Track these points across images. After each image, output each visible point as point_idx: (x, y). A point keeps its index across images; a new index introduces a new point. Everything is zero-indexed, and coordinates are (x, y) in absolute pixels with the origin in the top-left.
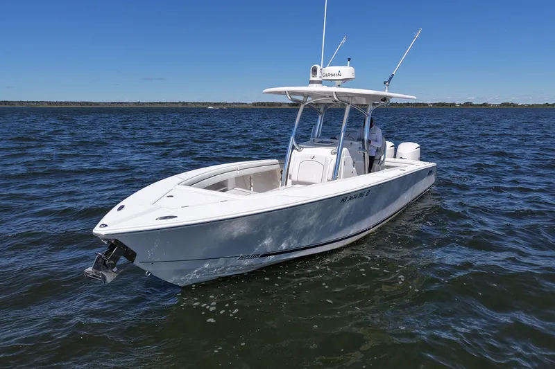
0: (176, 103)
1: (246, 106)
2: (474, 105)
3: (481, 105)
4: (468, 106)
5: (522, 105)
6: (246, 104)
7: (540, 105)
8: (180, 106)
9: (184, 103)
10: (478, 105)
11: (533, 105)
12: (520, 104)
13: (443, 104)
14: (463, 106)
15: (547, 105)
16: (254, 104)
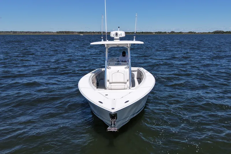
0: (9, 32)
1: (52, 34)
2: (175, 33)
3: (179, 33)
4: (173, 33)
5: (198, 33)
6: (53, 32)
7: (206, 33)
8: (12, 34)
9: (14, 32)
10: (177, 33)
11: (203, 33)
12: (197, 32)
13: (160, 33)
14: (170, 33)
15: (210, 33)
16: (57, 32)
